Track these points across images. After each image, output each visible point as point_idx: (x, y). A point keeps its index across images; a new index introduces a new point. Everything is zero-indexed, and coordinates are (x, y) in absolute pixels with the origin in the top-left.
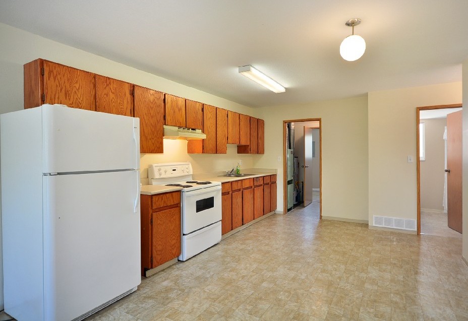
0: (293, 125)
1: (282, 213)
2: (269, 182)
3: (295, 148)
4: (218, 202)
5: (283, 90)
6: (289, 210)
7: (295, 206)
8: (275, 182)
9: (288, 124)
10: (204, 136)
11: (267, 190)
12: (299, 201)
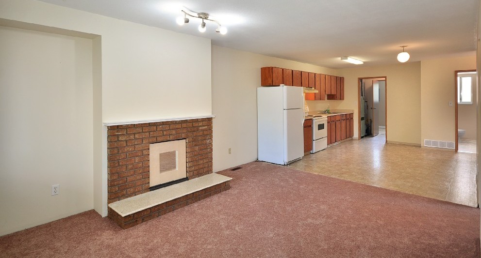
0: (363, 80)
1: (357, 139)
2: (349, 118)
3: (365, 95)
4: (326, 126)
5: (362, 63)
6: (362, 137)
7: (366, 136)
8: (352, 118)
9: (361, 80)
10: (317, 91)
11: (348, 123)
12: (368, 132)
